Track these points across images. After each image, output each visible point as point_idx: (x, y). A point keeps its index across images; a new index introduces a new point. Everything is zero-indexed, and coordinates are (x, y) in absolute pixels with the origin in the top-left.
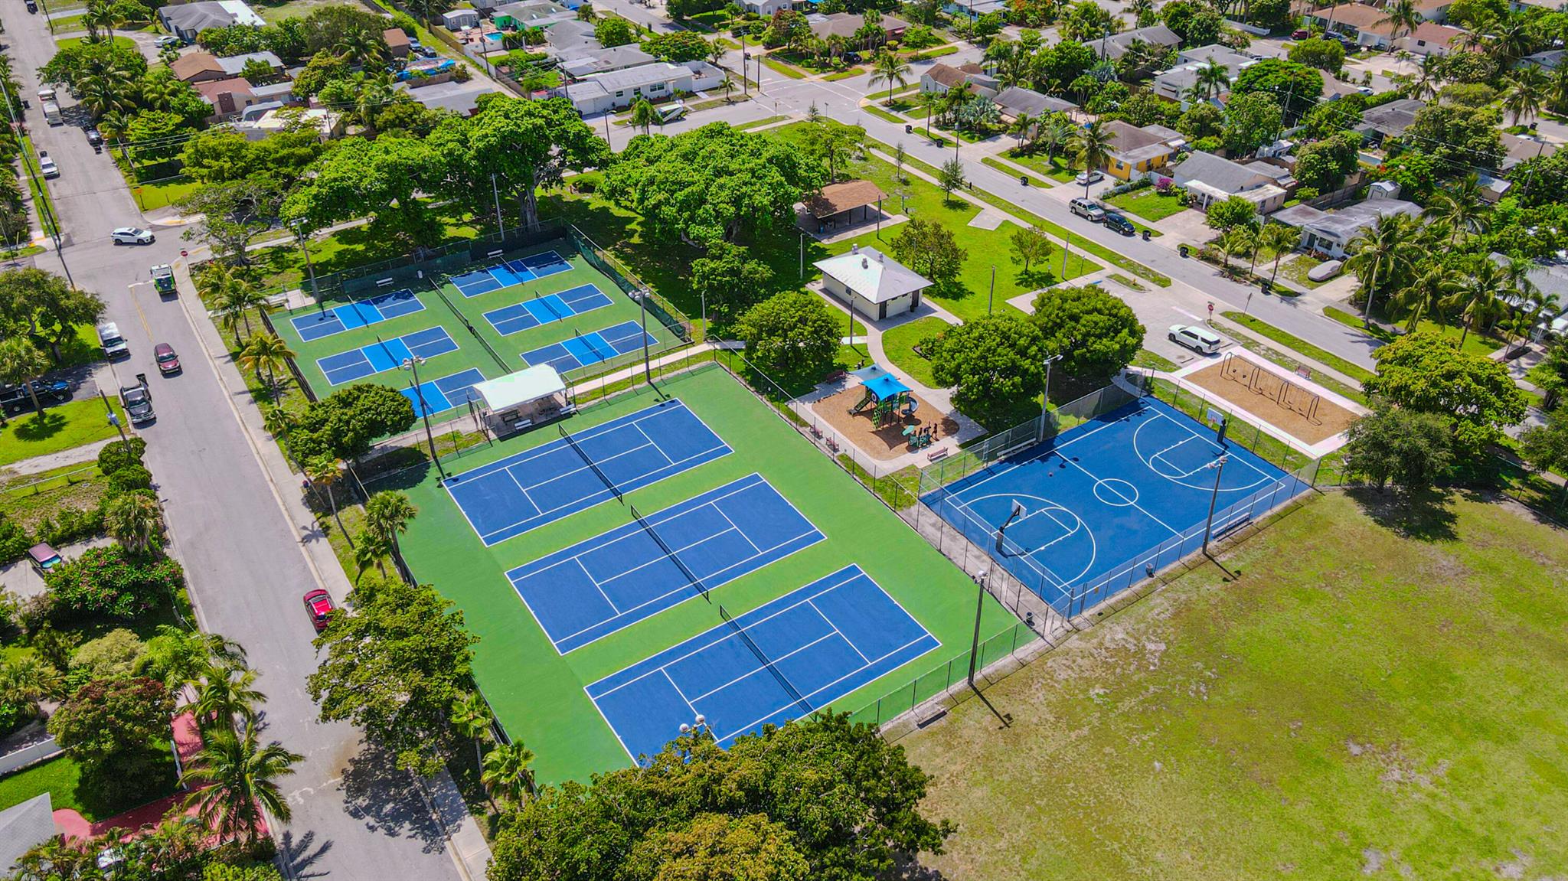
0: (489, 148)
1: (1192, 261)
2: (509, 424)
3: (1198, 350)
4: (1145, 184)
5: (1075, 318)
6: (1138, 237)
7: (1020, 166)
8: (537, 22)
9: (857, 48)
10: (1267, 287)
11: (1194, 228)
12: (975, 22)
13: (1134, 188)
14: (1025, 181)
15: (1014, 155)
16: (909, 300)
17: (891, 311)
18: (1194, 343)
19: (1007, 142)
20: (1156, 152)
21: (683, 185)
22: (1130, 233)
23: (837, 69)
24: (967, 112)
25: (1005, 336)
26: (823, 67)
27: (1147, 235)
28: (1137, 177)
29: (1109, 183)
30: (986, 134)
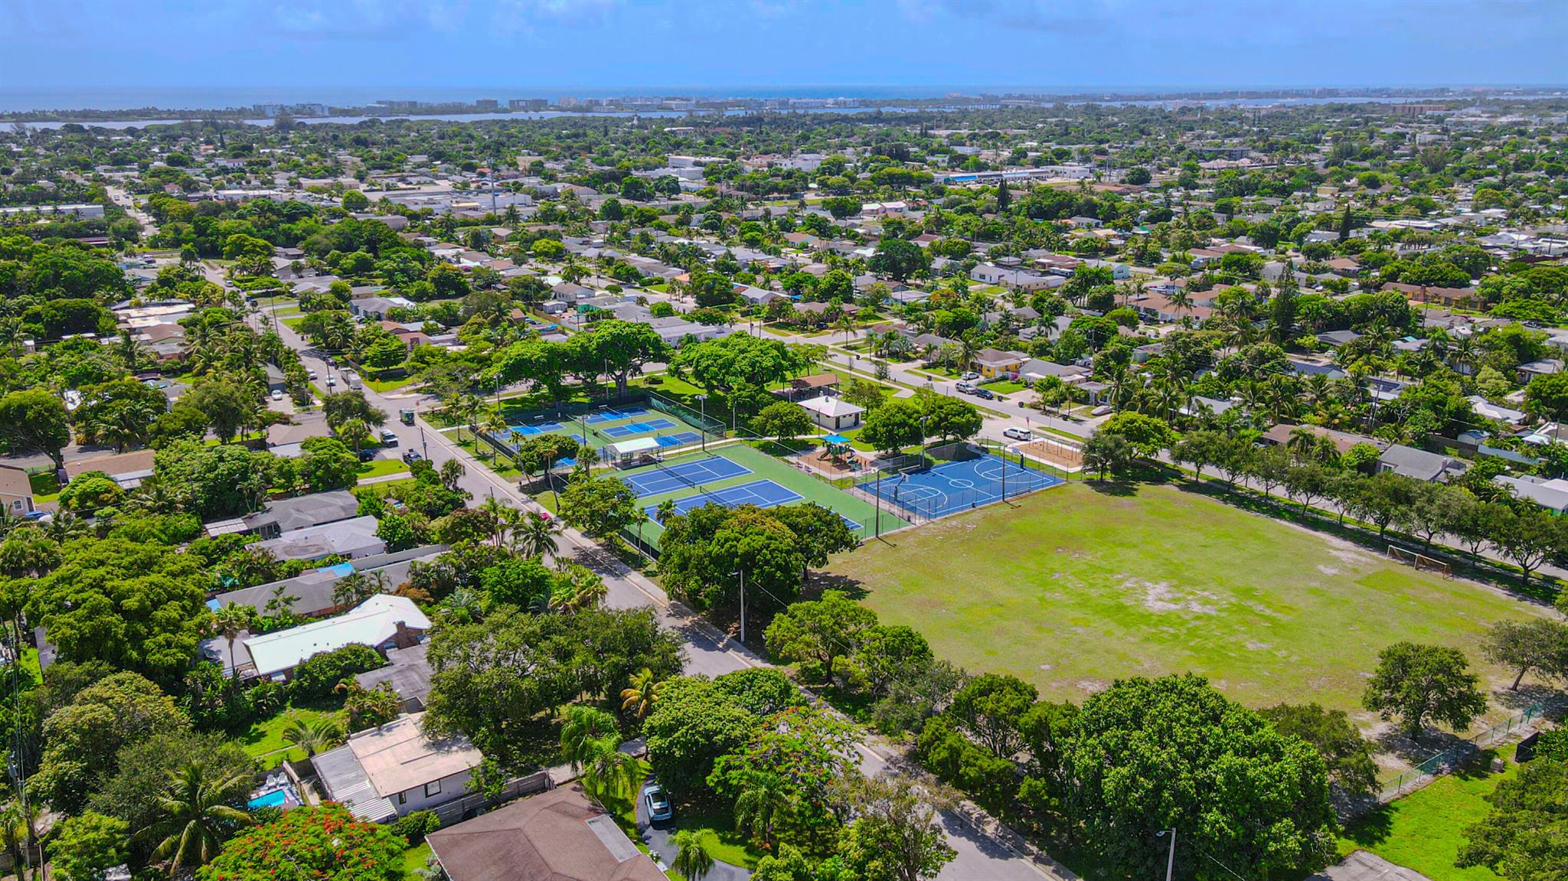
0: (605, 343)
1: (1025, 409)
2: (627, 463)
3: (1019, 438)
4: (1004, 379)
5: (941, 407)
6: (996, 400)
7: (927, 373)
8: (608, 307)
9: (825, 321)
10: (1065, 418)
11: (1030, 396)
12: (905, 308)
13: (997, 381)
14: (930, 378)
15: (925, 367)
16: (853, 419)
17: (843, 423)
18: (1016, 434)
19: (920, 362)
20: (1012, 362)
21: (720, 357)
22: (991, 398)
23: (811, 331)
24: (895, 345)
25: (900, 409)
26: (803, 330)
27: (1000, 399)
28: (998, 375)
29: (982, 378)
30: (908, 359)
